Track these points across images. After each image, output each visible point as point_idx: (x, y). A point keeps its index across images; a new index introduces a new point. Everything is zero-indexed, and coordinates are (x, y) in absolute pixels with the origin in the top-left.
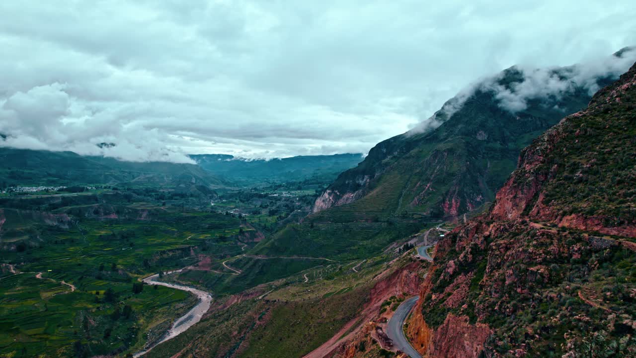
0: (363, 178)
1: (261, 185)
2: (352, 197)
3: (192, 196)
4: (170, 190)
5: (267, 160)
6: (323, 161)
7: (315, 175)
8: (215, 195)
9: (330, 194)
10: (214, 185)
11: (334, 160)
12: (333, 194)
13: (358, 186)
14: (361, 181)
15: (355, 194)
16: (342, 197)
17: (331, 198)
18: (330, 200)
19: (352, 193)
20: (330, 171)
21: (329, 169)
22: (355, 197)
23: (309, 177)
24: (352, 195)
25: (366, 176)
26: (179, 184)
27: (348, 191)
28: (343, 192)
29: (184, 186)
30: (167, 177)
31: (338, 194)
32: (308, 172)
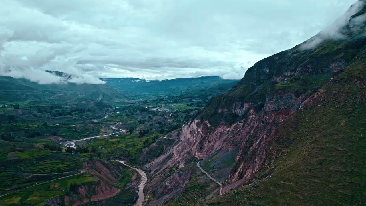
0: (242, 106)
1: (151, 98)
2: (228, 131)
3: (89, 110)
4: (72, 106)
5: (160, 81)
6: (193, 81)
7: (188, 91)
8: (110, 109)
9: (198, 125)
10: (117, 99)
11: (200, 81)
12: (202, 125)
13: (235, 118)
14: (238, 110)
15: (232, 128)
16: (214, 130)
17: (200, 130)
18: (198, 132)
19: (228, 127)
20: (198, 88)
21: (197, 87)
22: (232, 132)
23: (183, 92)
24: (228, 130)
25: (246, 104)
26: (81, 102)
27: (222, 123)
28: (216, 125)
29: (85, 103)
30: (81, 94)
31: (209, 125)
32: (183, 89)
